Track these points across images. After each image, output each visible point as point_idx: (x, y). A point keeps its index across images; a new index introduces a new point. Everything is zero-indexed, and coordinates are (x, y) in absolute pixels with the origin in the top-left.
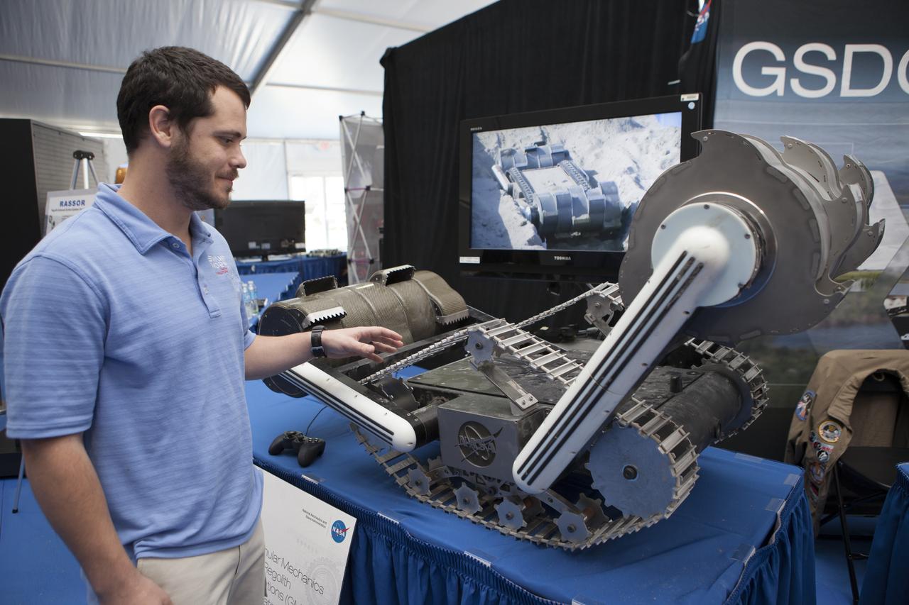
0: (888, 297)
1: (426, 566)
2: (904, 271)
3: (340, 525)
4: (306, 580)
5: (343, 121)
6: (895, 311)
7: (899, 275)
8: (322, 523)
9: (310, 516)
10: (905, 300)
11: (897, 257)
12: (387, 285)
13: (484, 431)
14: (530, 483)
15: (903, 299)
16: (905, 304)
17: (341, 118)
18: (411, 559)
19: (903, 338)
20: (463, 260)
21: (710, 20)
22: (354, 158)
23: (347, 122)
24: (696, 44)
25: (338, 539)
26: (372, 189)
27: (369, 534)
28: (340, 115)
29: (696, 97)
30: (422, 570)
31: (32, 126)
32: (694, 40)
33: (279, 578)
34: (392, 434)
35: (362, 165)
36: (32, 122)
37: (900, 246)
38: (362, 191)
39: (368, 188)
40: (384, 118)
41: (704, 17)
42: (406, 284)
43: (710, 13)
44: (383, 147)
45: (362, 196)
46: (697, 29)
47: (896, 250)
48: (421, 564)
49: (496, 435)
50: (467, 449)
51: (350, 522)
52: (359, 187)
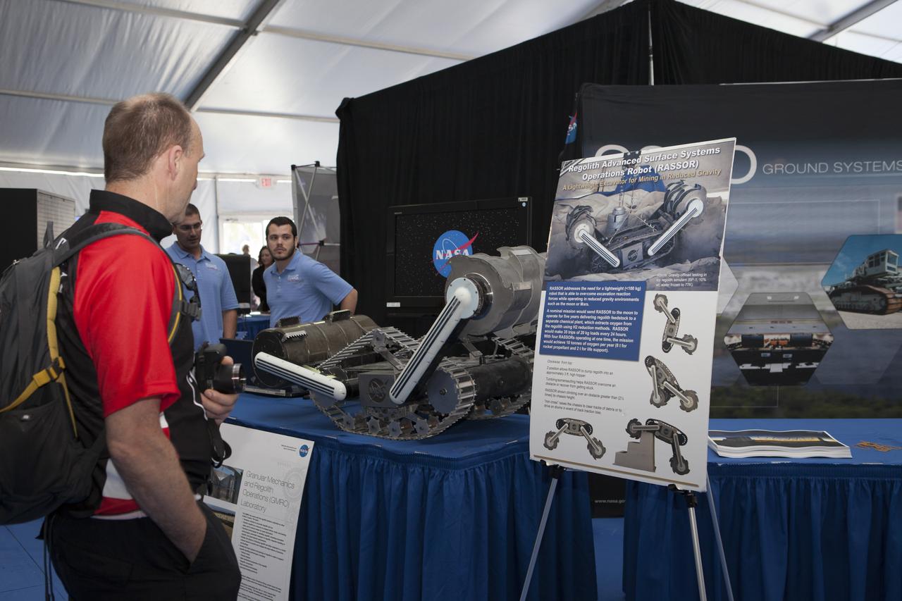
0: (727, 335)
1: (350, 458)
2: (737, 314)
3: (305, 447)
4: (283, 484)
5: (296, 170)
6: (733, 346)
7: (733, 318)
8: (292, 449)
9: (285, 447)
10: (740, 338)
11: (730, 303)
12: (333, 321)
13: (380, 382)
14: (396, 397)
15: (738, 337)
16: (740, 341)
17: (293, 167)
18: (341, 457)
19: (741, 367)
20: (389, 305)
21: (578, 128)
22: (307, 209)
23: (299, 172)
24: (568, 144)
25: (303, 455)
26: (325, 244)
27: (320, 450)
28: (292, 164)
29: (526, 199)
30: (347, 460)
31: (38, 194)
32: (567, 142)
33: (265, 489)
34: (333, 389)
35: (316, 218)
36: (38, 191)
37: (732, 295)
38: (315, 246)
39: (321, 243)
40: (338, 167)
41: (573, 126)
42: (346, 322)
43: (577, 123)
44: (337, 197)
45: (316, 251)
46: (569, 134)
47: (730, 299)
48: (346, 458)
49: (386, 383)
50: (372, 395)
51: (310, 444)
52: (312, 242)
